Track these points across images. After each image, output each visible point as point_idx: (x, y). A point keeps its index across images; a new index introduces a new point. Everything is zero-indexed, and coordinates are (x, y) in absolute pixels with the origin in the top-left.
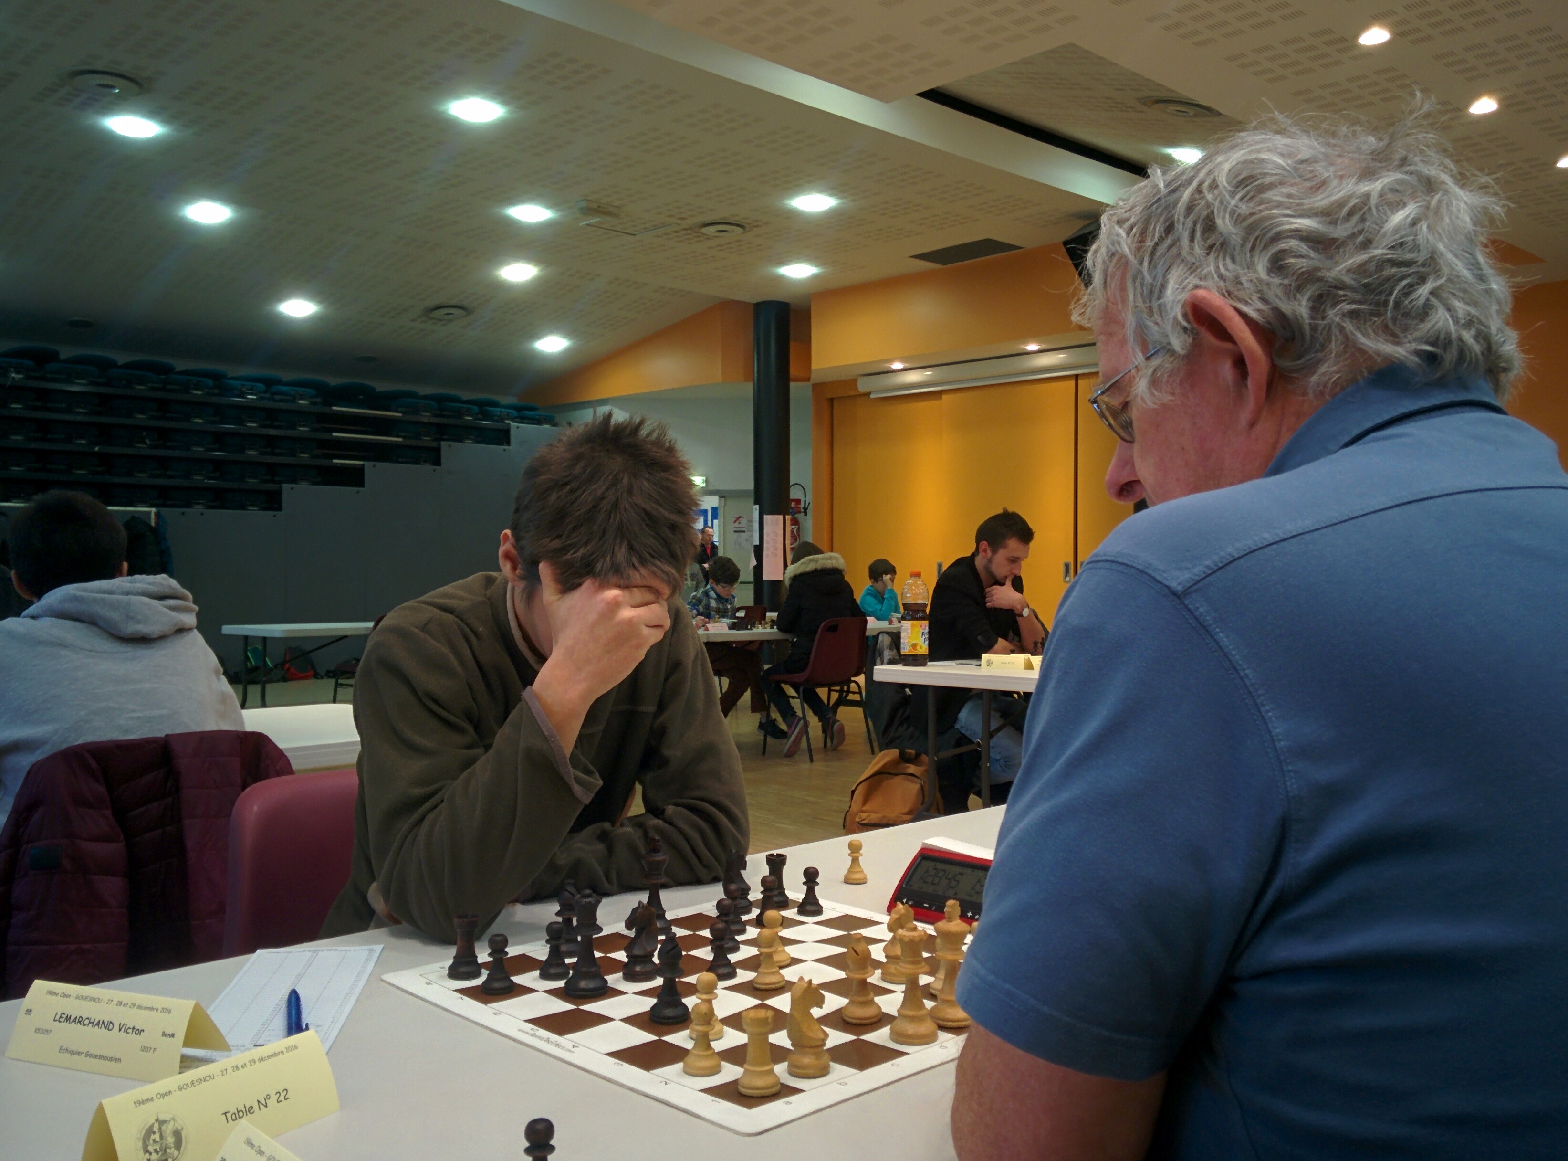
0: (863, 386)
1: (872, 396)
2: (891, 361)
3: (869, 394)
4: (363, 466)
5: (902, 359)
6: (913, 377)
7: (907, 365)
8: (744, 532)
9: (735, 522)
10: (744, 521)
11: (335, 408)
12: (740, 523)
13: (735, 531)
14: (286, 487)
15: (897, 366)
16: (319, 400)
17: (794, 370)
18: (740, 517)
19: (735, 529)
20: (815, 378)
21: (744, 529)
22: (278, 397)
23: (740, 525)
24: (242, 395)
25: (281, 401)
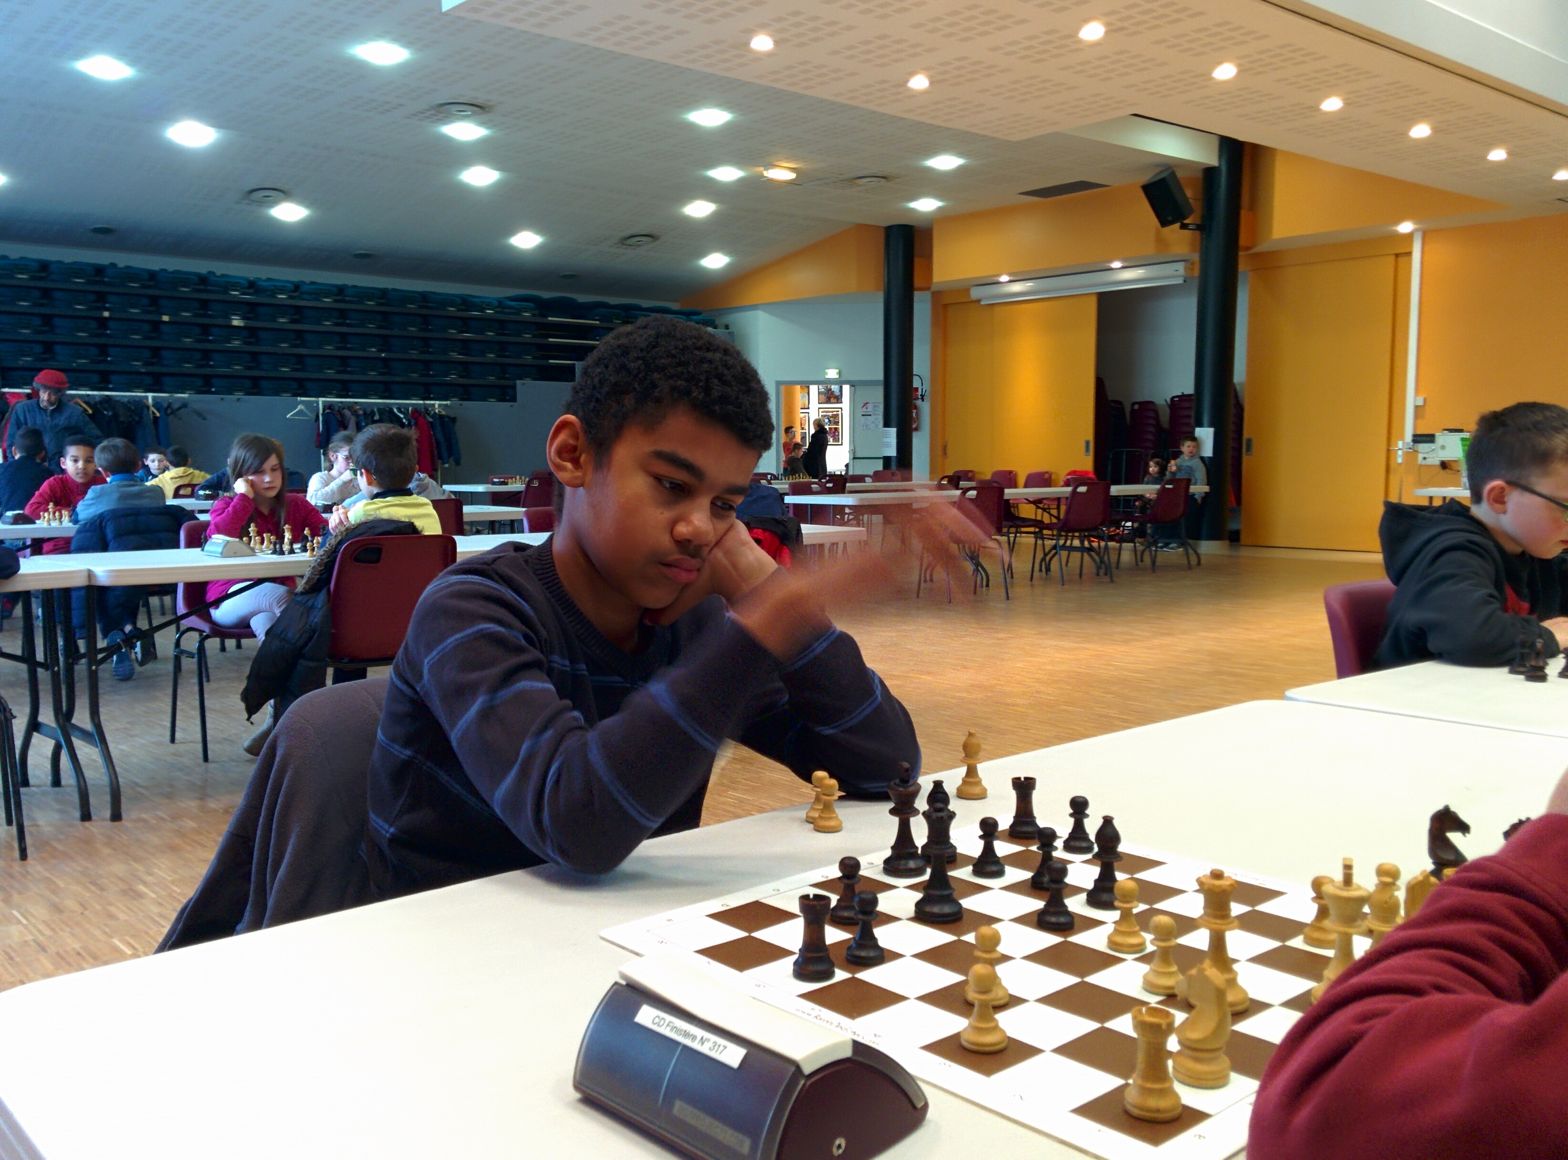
0: (975, 293)
1: (982, 303)
2: (999, 275)
3: (979, 301)
4: (574, 364)
5: (1009, 274)
6: (1017, 287)
7: (1012, 278)
8: (870, 415)
9: (863, 407)
10: (870, 407)
11: (550, 319)
12: (867, 408)
13: (863, 415)
14: (518, 382)
15: (1004, 278)
16: (536, 312)
17: (918, 282)
18: (867, 403)
19: (863, 413)
20: (934, 288)
21: (870, 413)
22: (506, 310)
23: (867, 410)
24: (482, 310)
25: (510, 314)
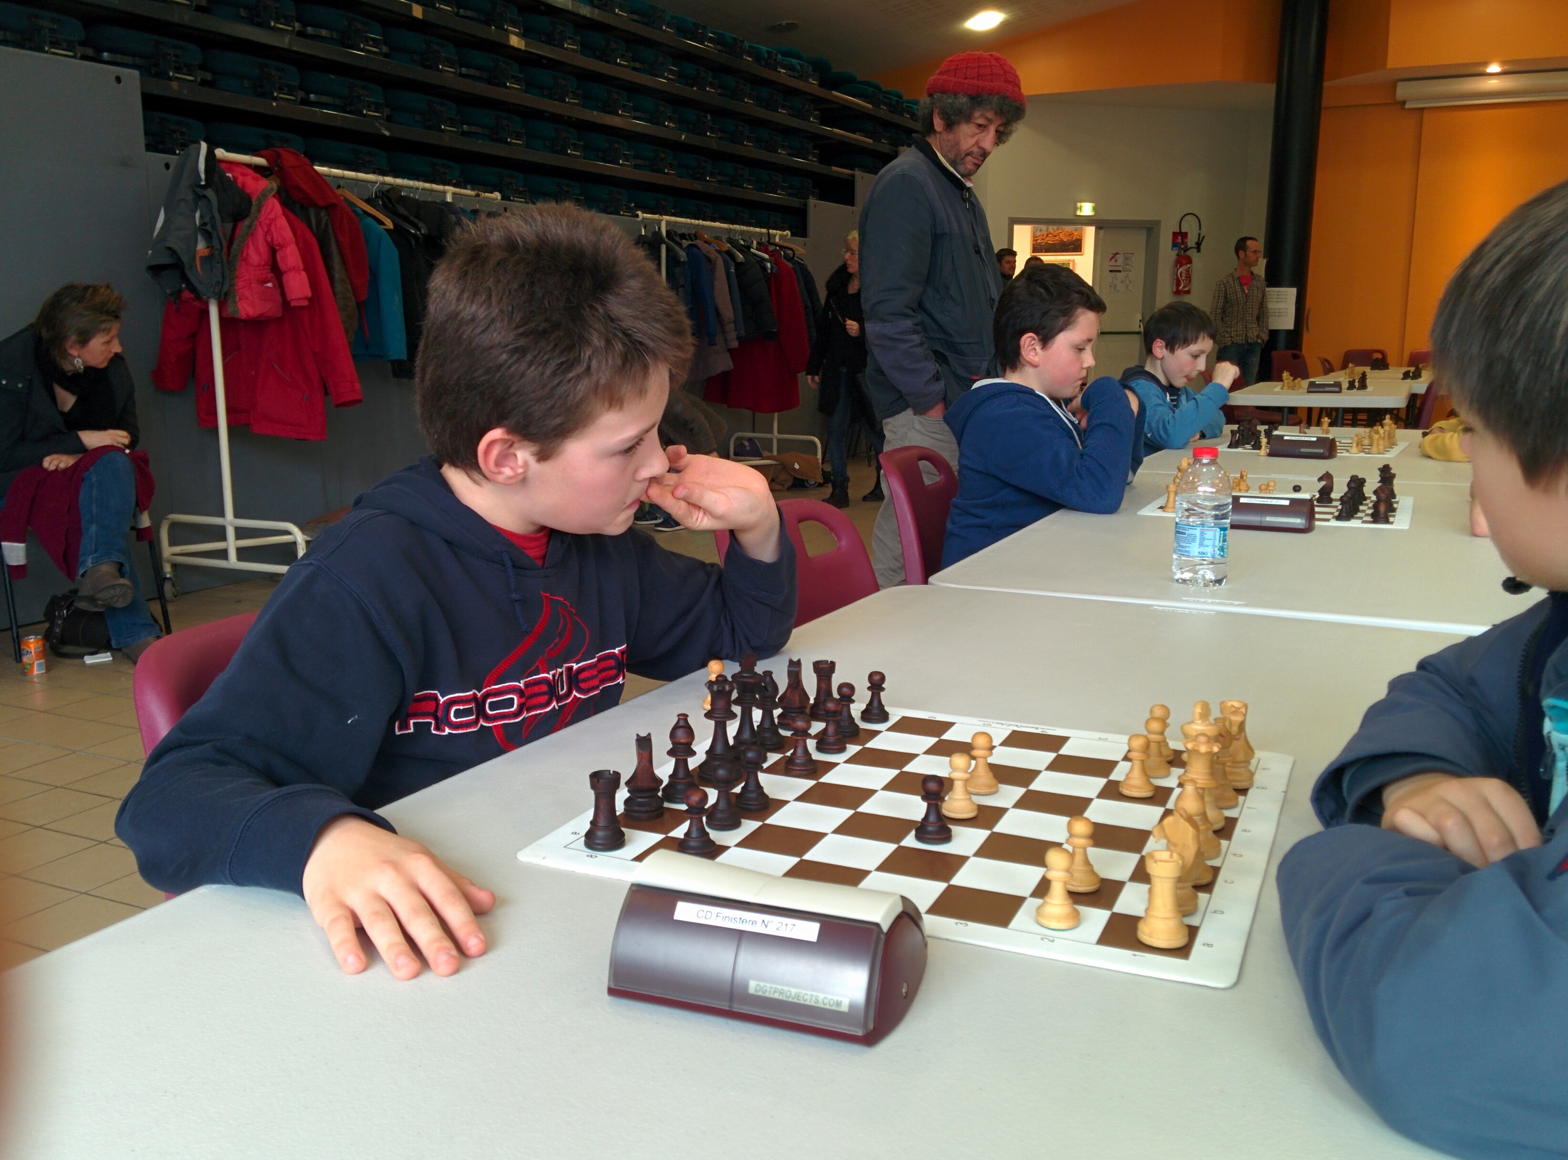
0: (1403, 91)
1: (1408, 106)
2: (1490, 63)
3: (1403, 103)
4: (852, 176)
5: (1510, 62)
8: (1120, 271)
9: (1111, 259)
10: (1120, 259)
12: (1116, 261)
13: (1111, 271)
14: (809, 202)
18: (1117, 254)
19: (1111, 269)
21: (1120, 269)
23: (1118, 264)
